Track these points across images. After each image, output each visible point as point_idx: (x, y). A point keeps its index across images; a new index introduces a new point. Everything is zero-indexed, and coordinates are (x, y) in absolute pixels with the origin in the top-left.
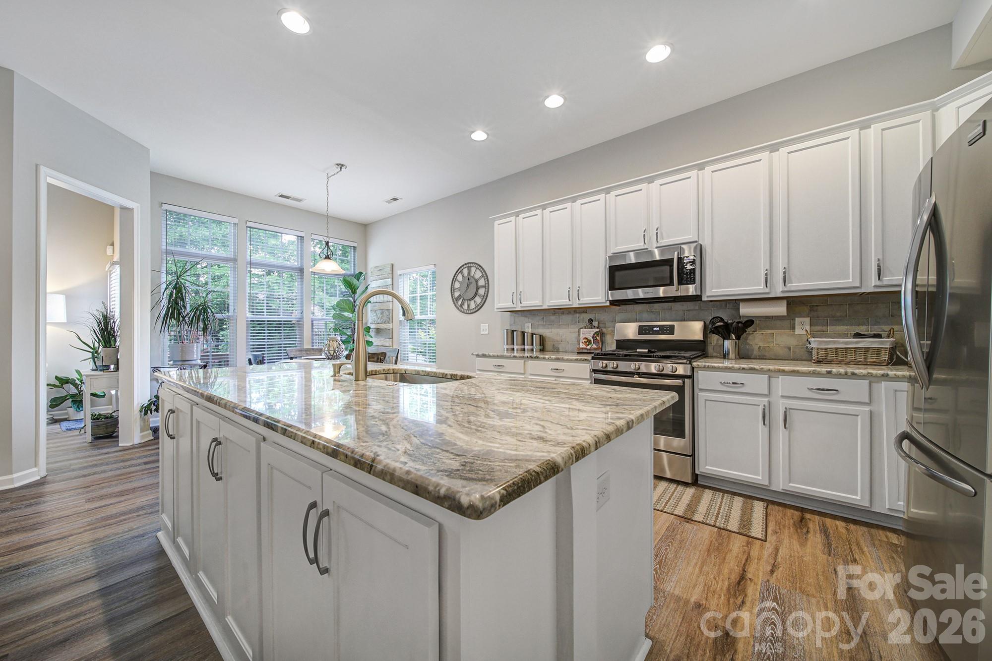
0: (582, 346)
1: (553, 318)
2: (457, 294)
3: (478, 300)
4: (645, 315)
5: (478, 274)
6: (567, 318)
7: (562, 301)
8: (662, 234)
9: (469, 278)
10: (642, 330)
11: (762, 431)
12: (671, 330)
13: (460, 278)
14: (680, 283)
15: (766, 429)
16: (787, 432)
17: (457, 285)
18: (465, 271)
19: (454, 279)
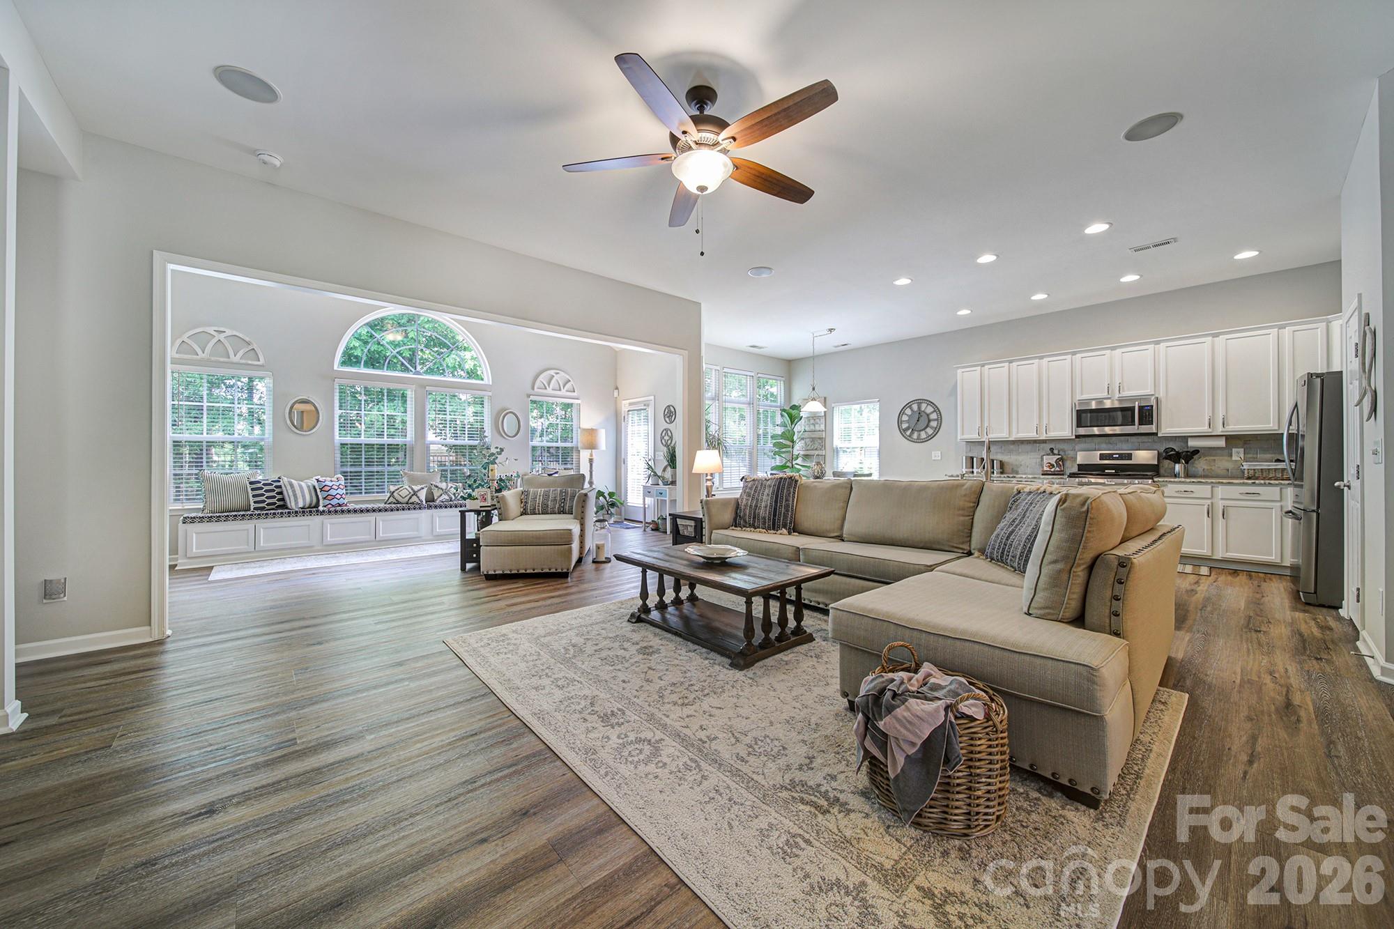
0: (1045, 469)
1: (1012, 447)
2: (905, 426)
3: (930, 431)
4: (1104, 446)
5: (930, 409)
6: (1029, 447)
7: (1032, 435)
8: (1123, 388)
9: (920, 413)
10: (1102, 457)
11: (1206, 521)
12: (1129, 457)
13: (908, 411)
14: (1141, 423)
15: (1210, 519)
16: (1224, 521)
17: (905, 418)
18: (915, 407)
19: (902, 413)
